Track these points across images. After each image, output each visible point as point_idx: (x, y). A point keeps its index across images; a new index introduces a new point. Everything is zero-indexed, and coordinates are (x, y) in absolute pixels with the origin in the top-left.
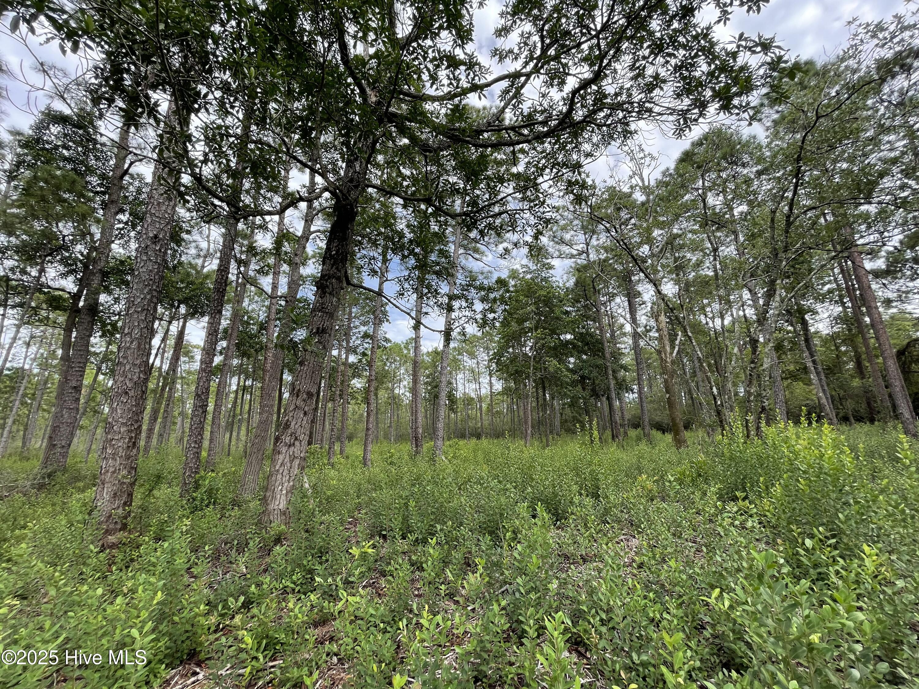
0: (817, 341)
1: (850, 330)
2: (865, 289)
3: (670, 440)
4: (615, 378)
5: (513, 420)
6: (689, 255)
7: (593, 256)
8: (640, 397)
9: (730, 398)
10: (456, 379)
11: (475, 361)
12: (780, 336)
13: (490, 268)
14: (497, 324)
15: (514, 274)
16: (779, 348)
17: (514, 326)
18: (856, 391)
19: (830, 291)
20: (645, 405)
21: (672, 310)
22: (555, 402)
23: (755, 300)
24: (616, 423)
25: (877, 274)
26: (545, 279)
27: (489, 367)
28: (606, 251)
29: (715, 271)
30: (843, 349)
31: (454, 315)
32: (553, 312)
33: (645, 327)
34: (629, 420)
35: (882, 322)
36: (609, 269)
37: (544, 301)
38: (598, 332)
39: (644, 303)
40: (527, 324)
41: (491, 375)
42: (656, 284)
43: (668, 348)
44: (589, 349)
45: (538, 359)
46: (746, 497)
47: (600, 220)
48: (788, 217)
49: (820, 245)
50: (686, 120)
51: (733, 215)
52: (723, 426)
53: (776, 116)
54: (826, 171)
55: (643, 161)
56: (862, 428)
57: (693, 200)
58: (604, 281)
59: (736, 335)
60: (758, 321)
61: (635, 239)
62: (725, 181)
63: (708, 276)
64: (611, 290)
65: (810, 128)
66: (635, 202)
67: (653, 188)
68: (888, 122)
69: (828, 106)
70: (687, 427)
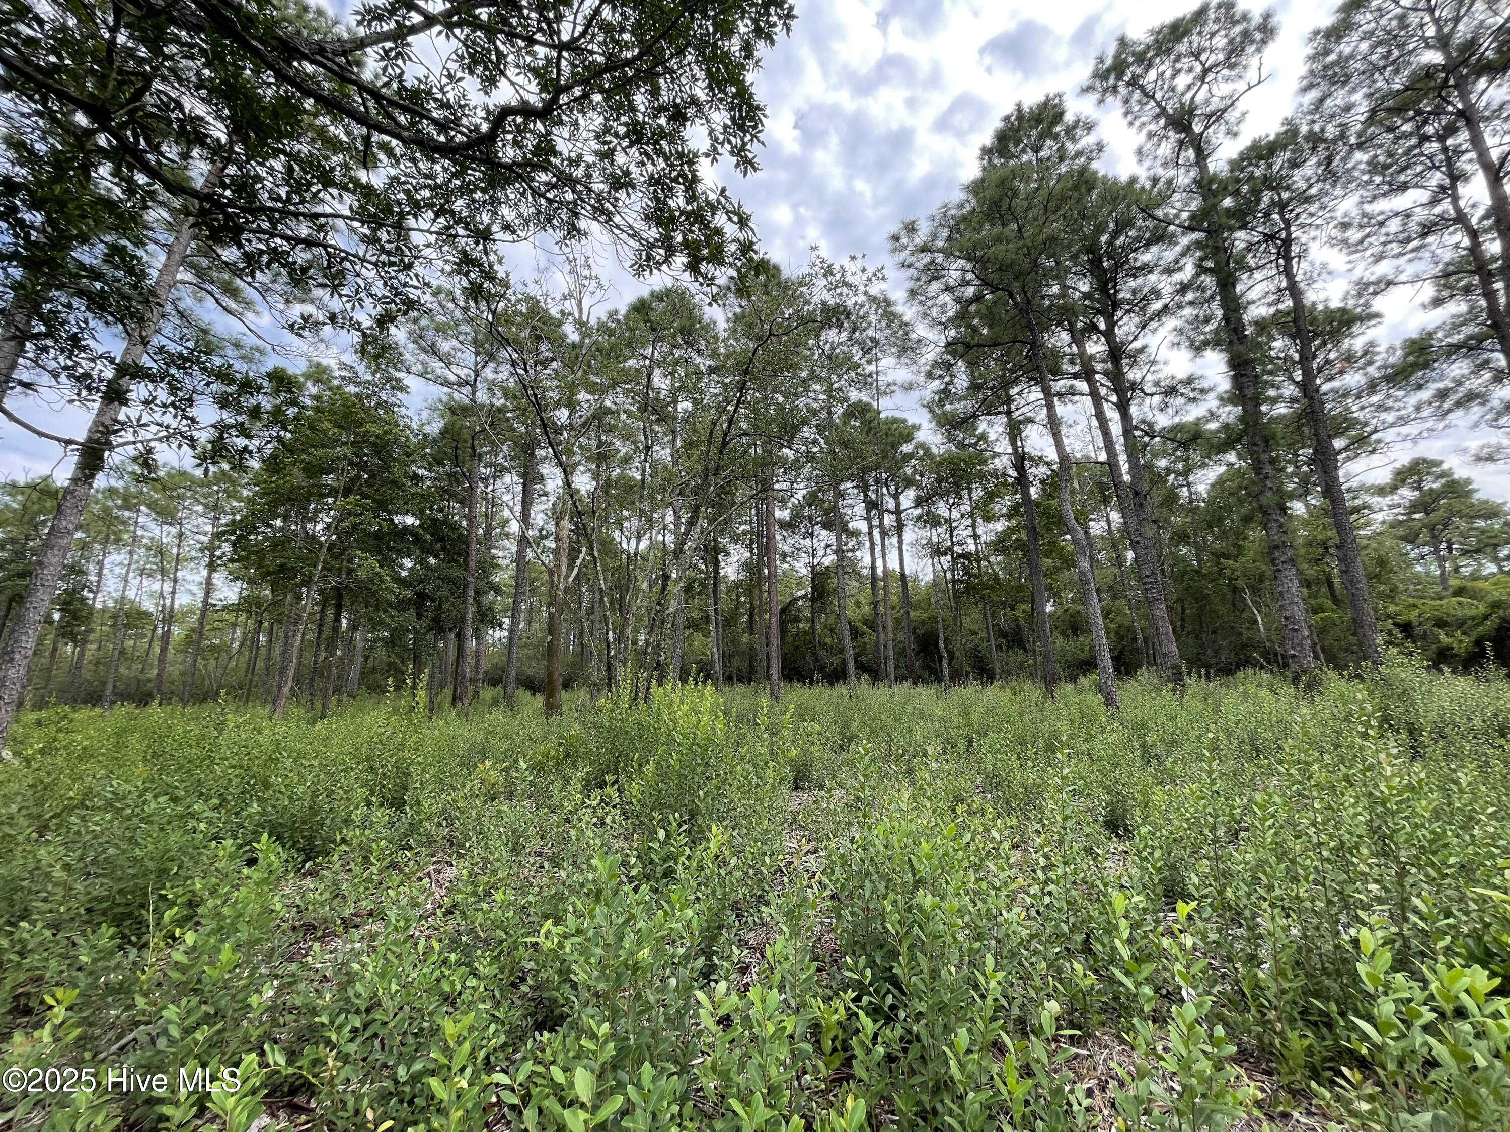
0: (723, 587)
1: (751, 579)
2: (770, 537)
3: (540, 705)
4: (478, 604)
5: (251, 666)
6: (618, 443)
7: (482, 396)
8: (510, 638)
9: (626, 648)
10: (101, 564)
11: (174, 531)
12: (692, 574)
13: (260, 343)
14: (255, 464)
15: (319, 374)
16: (688, 589)
17: (297, 477)
18: (743, 648)
19: (744, 533)
20: (515, 649)
21: (580, 514)
22: (358, 636)
23: (677, 525)
24: (464, 677)
25: (784, 525)
26: (386, 406)
27: (212, 549)
28: (506, 395)
29: (643, 475)
30: (742, 599)
31: (123, 414)
32: (388, 469)
33: (540, 531)
34: (486, 672)
35: (776, 576)
36: (504, 425)
37: (375, 445)
38: (464, 523)
39: (546, 494)
40: (329, 479)
41: (212, 567)
42: (567, 471)
43: (564, 570)
44: (444, 549)
45: (337, 551)
46: (616, 781)
47: (505, 342)
48: (725, 435)
49: (746, 478)
50: (649, 257)
51: (676, 410)
52: (609, 685)
53: (738, 310)
54: (765, 397)
55: (586, 283)
56: (741, 689)
57: (637, 370)
58: (492, 443)
59: (649, 565)
60: (675, 552)
61: (551, 394)
62: (676, 363)
63: (634, 479)
64: (500, 460)
65: (762, 341)
66: (563, 337)
67: (591, 328)
68: (818, 371)
69: (780, 326)
70: (566, 686)
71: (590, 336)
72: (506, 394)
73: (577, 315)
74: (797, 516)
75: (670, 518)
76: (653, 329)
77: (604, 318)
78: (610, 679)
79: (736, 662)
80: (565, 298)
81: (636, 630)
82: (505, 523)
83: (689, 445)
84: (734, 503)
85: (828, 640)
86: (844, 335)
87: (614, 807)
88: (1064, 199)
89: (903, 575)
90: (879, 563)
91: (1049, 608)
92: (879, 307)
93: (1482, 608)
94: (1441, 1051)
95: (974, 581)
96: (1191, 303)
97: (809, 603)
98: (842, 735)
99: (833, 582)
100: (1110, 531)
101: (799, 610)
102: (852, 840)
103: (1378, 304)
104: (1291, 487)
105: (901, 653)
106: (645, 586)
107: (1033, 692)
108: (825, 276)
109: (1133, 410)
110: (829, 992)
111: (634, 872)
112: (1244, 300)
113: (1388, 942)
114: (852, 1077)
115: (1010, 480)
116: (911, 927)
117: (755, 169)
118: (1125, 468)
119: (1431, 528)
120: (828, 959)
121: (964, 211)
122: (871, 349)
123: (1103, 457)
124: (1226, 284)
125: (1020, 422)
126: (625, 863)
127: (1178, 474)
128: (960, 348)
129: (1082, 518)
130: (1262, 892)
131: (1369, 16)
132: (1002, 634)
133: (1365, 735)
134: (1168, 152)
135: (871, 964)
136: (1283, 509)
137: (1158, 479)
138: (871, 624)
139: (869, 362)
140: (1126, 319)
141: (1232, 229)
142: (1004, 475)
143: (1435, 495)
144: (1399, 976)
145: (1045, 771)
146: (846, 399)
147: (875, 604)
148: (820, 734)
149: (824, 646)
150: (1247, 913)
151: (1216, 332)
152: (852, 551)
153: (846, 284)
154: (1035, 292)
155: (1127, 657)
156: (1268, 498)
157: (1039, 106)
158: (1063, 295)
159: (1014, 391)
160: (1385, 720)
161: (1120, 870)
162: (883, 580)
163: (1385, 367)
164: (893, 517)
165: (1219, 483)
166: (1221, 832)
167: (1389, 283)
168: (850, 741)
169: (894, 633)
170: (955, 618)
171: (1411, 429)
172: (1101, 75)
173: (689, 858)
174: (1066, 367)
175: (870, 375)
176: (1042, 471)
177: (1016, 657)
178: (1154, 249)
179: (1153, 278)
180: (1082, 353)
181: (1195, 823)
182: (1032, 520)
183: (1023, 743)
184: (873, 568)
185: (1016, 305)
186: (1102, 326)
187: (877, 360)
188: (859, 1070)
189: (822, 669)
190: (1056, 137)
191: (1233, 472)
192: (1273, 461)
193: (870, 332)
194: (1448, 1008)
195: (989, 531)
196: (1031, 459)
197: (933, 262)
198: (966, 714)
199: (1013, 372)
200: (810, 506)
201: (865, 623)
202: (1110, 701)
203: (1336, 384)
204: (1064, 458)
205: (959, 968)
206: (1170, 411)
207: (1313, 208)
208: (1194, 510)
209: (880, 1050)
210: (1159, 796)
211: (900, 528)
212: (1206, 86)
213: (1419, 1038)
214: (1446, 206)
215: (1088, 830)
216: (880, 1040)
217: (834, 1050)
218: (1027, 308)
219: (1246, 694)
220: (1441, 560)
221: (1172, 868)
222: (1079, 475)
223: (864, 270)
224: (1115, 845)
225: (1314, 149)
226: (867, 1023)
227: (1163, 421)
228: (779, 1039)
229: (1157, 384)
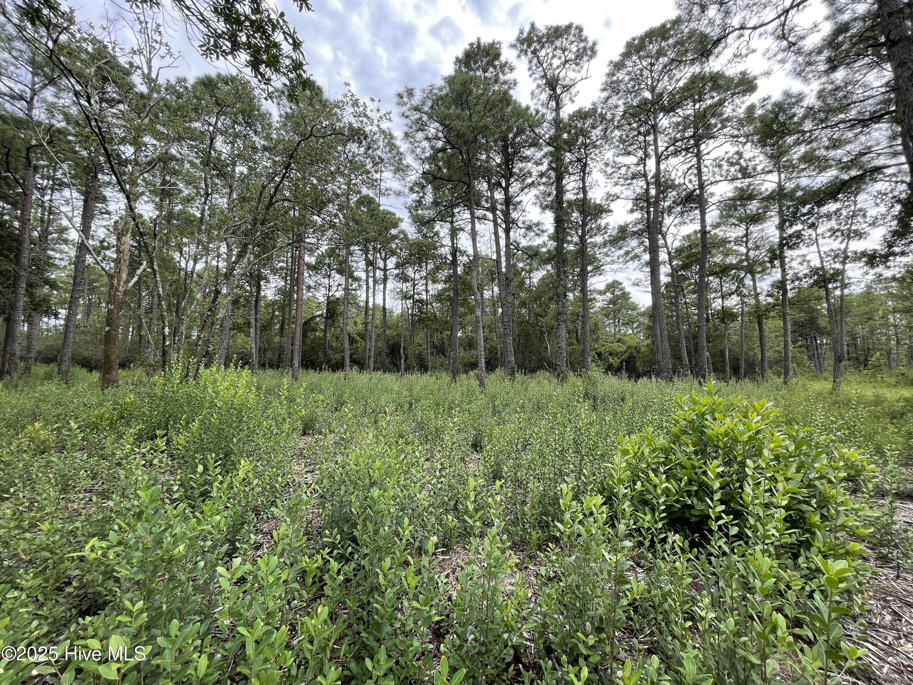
0: (262, 303)
1: (284, 300)
2: (300, 274)
3: (96, 379)
6: (181, 186)
7: (39, 114)
8: (67, 326)
9: (180, 340)
12: (240, 292)
16: (236, 302)
18: (275, 346)
19: (282, 268)
20: (71, 335)
21: (142, 234)
23: (229, 256)
24: (13, 355)
25: (310, 267)
29: (202, 214)
30: (277, 313)
33: (102, 242)
34: (39, 352)
35: (302, 300)
36: (65, 146)
38: (16, 224)
39: (108, 213)
42: (131, 198)
43: (124, 276)
46: (166, 435)
47: (68, 72)
48: (272, 197)
49: (285, 231)
50: (216, 45)
51: (234, 171)
52: (163, 367)
53: (289, 111)
54: (304, 178)
55: (157, 46)
56: (270, 372)
57: (202, 132)
58: (51, 159)
59: (204, 282)
60: (225, 274)
61: (117, 130)
62: (236, 136)
63: (194, 215)
64: (59, 175)
65: (305, 138)
66: (131, 86)
67: (160, 86)
68: (342, 168)
69: (319, 131)
70: (123, 365)
71: (159, 92)
72: (68, 118)
73: (146, 71)
74: (320, 262)
75: (223, 249)
76: (218, 104)
77: (173, 81)
78: (164, 361)
79: (269, 354)
80: (134, 53)
81: (190, 328)
82: (63, 230)
83: (243, 199)
84: (275, 247)
85: (334, 344)
86: (362, 150)
87: (162, 452)
88: (494, 106)
89: (384, 308)
90: (371, 300)
91: (459, 334)
92: (386, 138)
93: (624, 348)
94: (582, 530)
95: (424, 316)
96: (544, 184)
97: (323, 320)
98: (337, 401)
99: (341, 308)
100: (493, 296)
101: (316, 324)
102: (336, 463)
103: (613, 206)
104: (570, 285)
105: (378, 354)
106: (199, 296)
107: (446, 378)
108: (353, 106)
109: (512, 234)
110: (314, 551)
111: (176, 496)
112: (565, 189)
113: (573, 489)
114: (323, 595)
115: (448, 262)
116: (366, 509)
117: (309, 9)
118: (504, 264)
119: (614, 311)
120: (315, 532)
121: (442, 93)
122: (378, 163)
123: (494, 257)
124: (559, 178)
125: (457, 229)
126: (169, 491)
127: (527, 272)
128: (430, 177)
129: (481, 288)
130: (531, 472)
131: (631, 64)
132: (434, 346)
133: (578, 401)
134: (545, 99)
135: (341, 532)
136: (565, 296)
137: (517, 273)
138: (362, 336)
139: (376, 172)
140: (515, 184)
141: (565, 151)
142: (446, 258)
143: (618, 297)
144: (574, 503)
145: (447, 420)
146: (359, 192)
147: (366, 324)
148: (323, 401)
149: (331, 347)
150: (525, 482)
151: (552, 201)
152: (355, 290)
153: (366, 116)
154: (474, 155)
155: (492, 362)
156: (560, 290)
157: (489, 45)
158: (487, 161)
159: (456, 210)
160: (586, 394)
161: (476, 468)
162: (373, 310)
163: (610, 236)
164: (382, 273)
165: (542, 280)
166: (519, 446)
167: (618, 197)
168: (342, 405)
169: (376, 342)
170: (411, 335)
171: (615, 266)
172: (521, 41)
173: (221, 483)
174: (484, 203)
175: (376, 180)
176: (464, 259)
177: (440, 359)
178: (532, 149)
179: (530, 165)
180: (492, 197)
181: (510, 443)
182: (457, 285)
183: (438, 405)
184: (367, 302)
185: (463, 159)
186: (504, 185)
187: (381, 172)
188: (327, 591)
189: (328, 362)
190: (495, 67)
191: (549, 275)
192: (565, 272)
193: (379, 153)
194: (587, 513)
195: (435, 288)
196: (460, 251)
197: (421, 119)
198: (410, 390)
199: (457, 199)
200: (330, 257)
201: (359, 335)
202: (482, 384)
203: (592, 240)
204: (476, 254)
205: (390, 527)
206: (528, 238)
207: (597, 152)
208: (530, 291)
209: (341, 578)
210: (497, 431)
211: (385, 280)
212: (565, 70)
213: (577, 526)
214: (641, 168)
215: (463, 449)
216: (342, 572)
217: (314, 583)
218: (468, 163)
219: (539, 382)
220: (616, 326)
221: (498, 465)
222: (483, 265)
223: (378, 110)
224: (475, 456)
225: (602, 122)
226: (334, 565)
227: (524, 243)
228: (276, 584)
229: (524, 223)
